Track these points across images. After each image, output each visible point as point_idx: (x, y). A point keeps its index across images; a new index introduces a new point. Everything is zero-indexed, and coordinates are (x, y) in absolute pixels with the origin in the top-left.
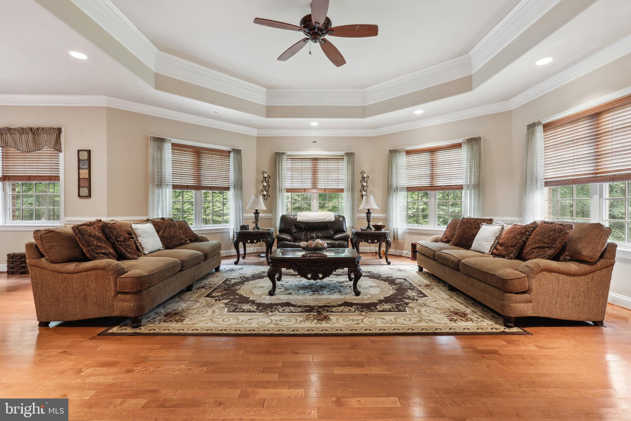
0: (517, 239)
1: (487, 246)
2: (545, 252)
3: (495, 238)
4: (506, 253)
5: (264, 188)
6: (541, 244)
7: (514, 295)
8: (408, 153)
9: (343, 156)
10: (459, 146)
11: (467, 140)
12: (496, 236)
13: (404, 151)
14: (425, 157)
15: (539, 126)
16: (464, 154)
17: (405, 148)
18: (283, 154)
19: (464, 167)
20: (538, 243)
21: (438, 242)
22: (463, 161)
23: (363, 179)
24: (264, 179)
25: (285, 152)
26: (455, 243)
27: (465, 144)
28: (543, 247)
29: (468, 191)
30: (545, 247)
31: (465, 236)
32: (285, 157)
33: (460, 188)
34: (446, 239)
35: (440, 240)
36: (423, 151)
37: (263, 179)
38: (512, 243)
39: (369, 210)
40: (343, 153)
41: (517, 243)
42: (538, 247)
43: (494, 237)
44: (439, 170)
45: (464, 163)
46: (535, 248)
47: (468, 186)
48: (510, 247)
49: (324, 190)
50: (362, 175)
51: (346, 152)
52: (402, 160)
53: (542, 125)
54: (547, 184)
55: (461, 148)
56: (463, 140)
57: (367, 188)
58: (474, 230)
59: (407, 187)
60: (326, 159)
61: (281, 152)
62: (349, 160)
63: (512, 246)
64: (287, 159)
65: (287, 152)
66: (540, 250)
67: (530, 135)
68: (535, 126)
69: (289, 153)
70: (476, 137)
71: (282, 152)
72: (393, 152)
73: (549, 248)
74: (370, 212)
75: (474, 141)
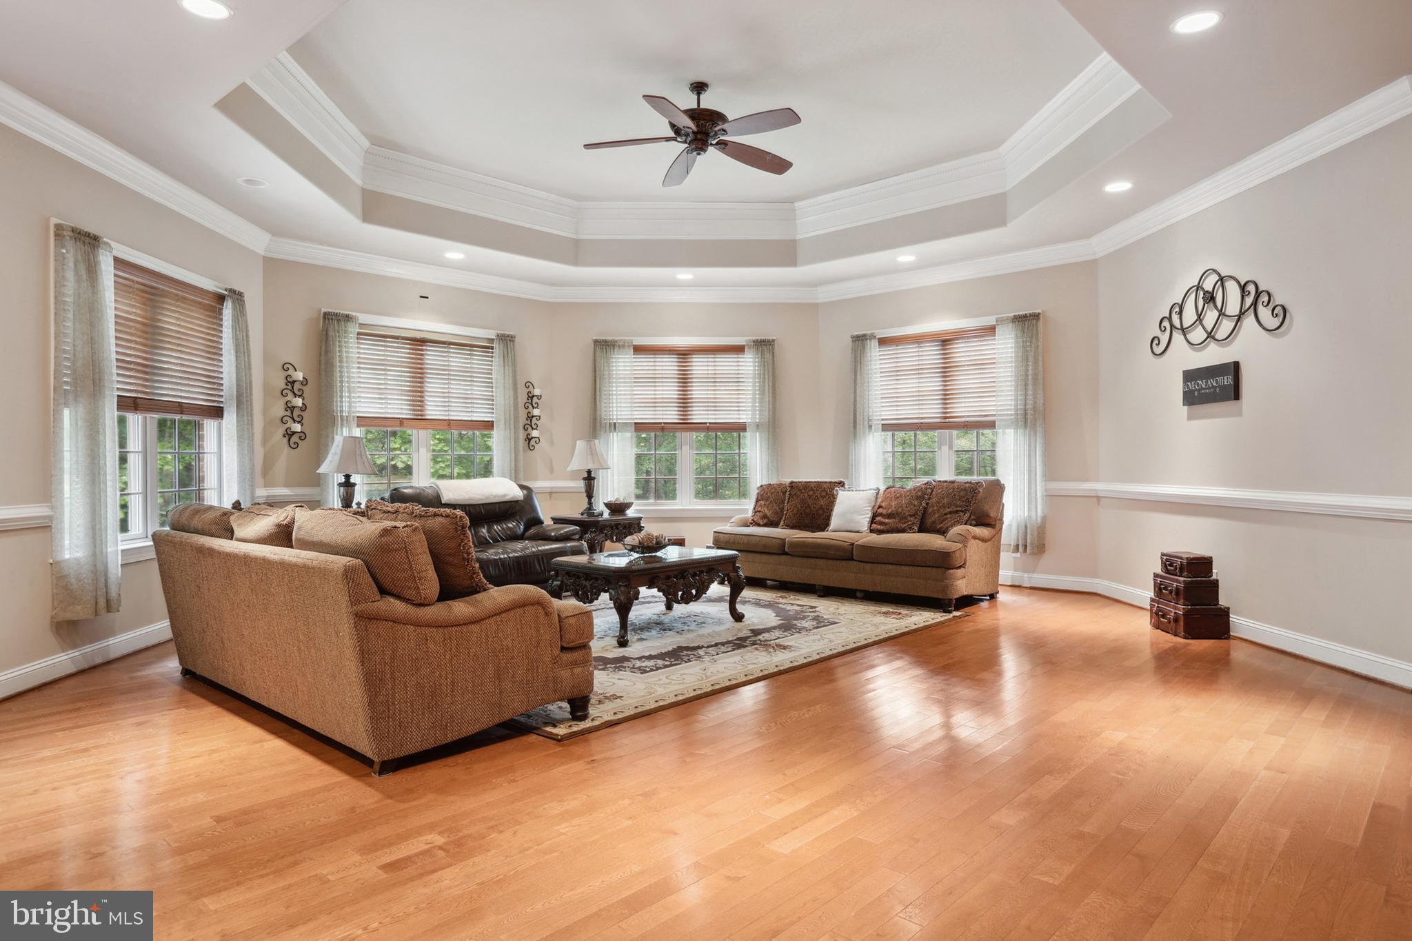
0: (915, 506)
1: (863, 521)
2: (960, 516)
3: (870, 508)
4: (905, 525)
5: (289, 413)
6: (953, 508)
7: (955, 570)
8: (638, 350)
9: (491, 340)
10: (739, 349)
11: (754, 342)
12: (872, 505)
13: (629, 346)
14: (668, 365)
15: (872, 341)
16: (748, 364)
17: (632, 341)
18: (348, 318)
19: (748, 390)
20: (949, 508)
21: (749, 526)
22: (747, 378)
23: (530, 401)
24: (290, 387)
25: (354, 314)
26: (791, 525)
27: (749, 348)
28: (957, 512)
29: (758, 434)
30: (959, 511)
31: (808, 511)
32: (353, 329)
33: (741, 428)
34: (765, 521)
35: (751, 523)
36: (670, 350)
37: (283, 386)
38: (909, 511)
39: (589, 472)
40: (491, 334)
41: (916, 511)
42: (951, 513)
43: (869, 506)
44: (698, 392)
45: (749, 382)
46: (946, 514)
47: (758, 426)
48: (909, 518)
49: (446, 423)
50: (529, 390)
51: (499, 332)
52: (623, 364)
53: (877, 340)
54: (886, 427)
55: (744, 354)
56: (746, 341)
57: (537, 422)
58: (821, 500)
59: (636, 423)
60: (444, 343)
61: (342, 312)
62: (506, 352)
63: (911, 516)
64: (359, 334)
65: (358, 314)
66: (953, 515)
67: (859, 352)
68: (867, 339)
69: (363, 318)
70: (769, 338)
71: (346, 313)
72: (604, 346)
73: (963, 512)
74: (592, 475)
75: (764, 346)
